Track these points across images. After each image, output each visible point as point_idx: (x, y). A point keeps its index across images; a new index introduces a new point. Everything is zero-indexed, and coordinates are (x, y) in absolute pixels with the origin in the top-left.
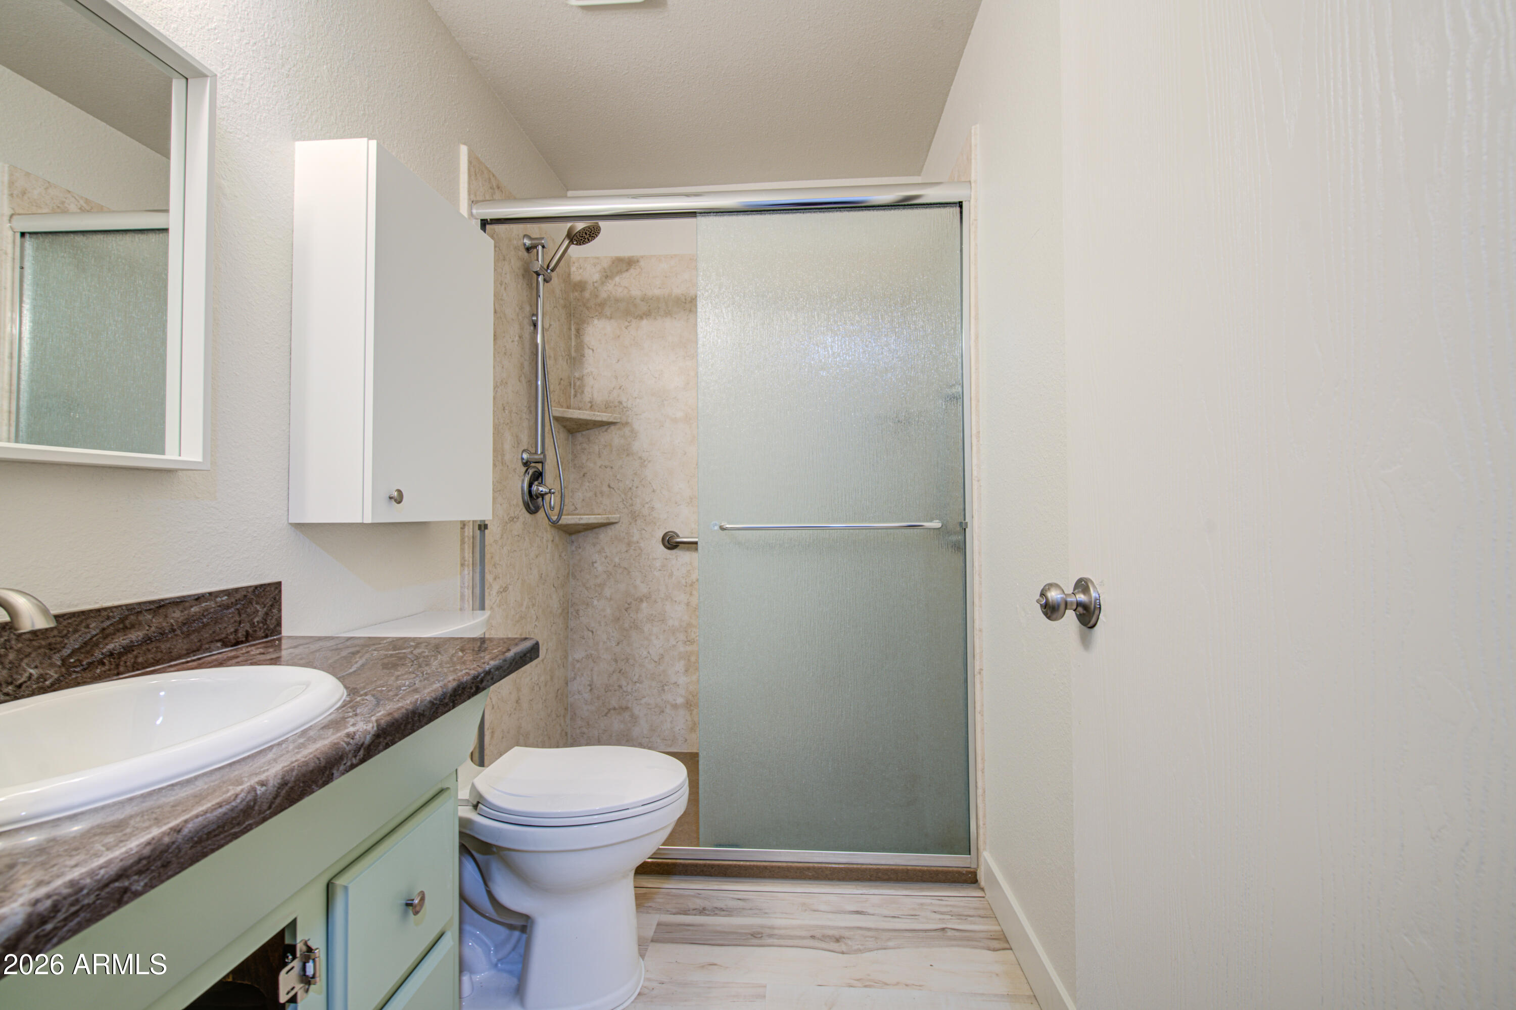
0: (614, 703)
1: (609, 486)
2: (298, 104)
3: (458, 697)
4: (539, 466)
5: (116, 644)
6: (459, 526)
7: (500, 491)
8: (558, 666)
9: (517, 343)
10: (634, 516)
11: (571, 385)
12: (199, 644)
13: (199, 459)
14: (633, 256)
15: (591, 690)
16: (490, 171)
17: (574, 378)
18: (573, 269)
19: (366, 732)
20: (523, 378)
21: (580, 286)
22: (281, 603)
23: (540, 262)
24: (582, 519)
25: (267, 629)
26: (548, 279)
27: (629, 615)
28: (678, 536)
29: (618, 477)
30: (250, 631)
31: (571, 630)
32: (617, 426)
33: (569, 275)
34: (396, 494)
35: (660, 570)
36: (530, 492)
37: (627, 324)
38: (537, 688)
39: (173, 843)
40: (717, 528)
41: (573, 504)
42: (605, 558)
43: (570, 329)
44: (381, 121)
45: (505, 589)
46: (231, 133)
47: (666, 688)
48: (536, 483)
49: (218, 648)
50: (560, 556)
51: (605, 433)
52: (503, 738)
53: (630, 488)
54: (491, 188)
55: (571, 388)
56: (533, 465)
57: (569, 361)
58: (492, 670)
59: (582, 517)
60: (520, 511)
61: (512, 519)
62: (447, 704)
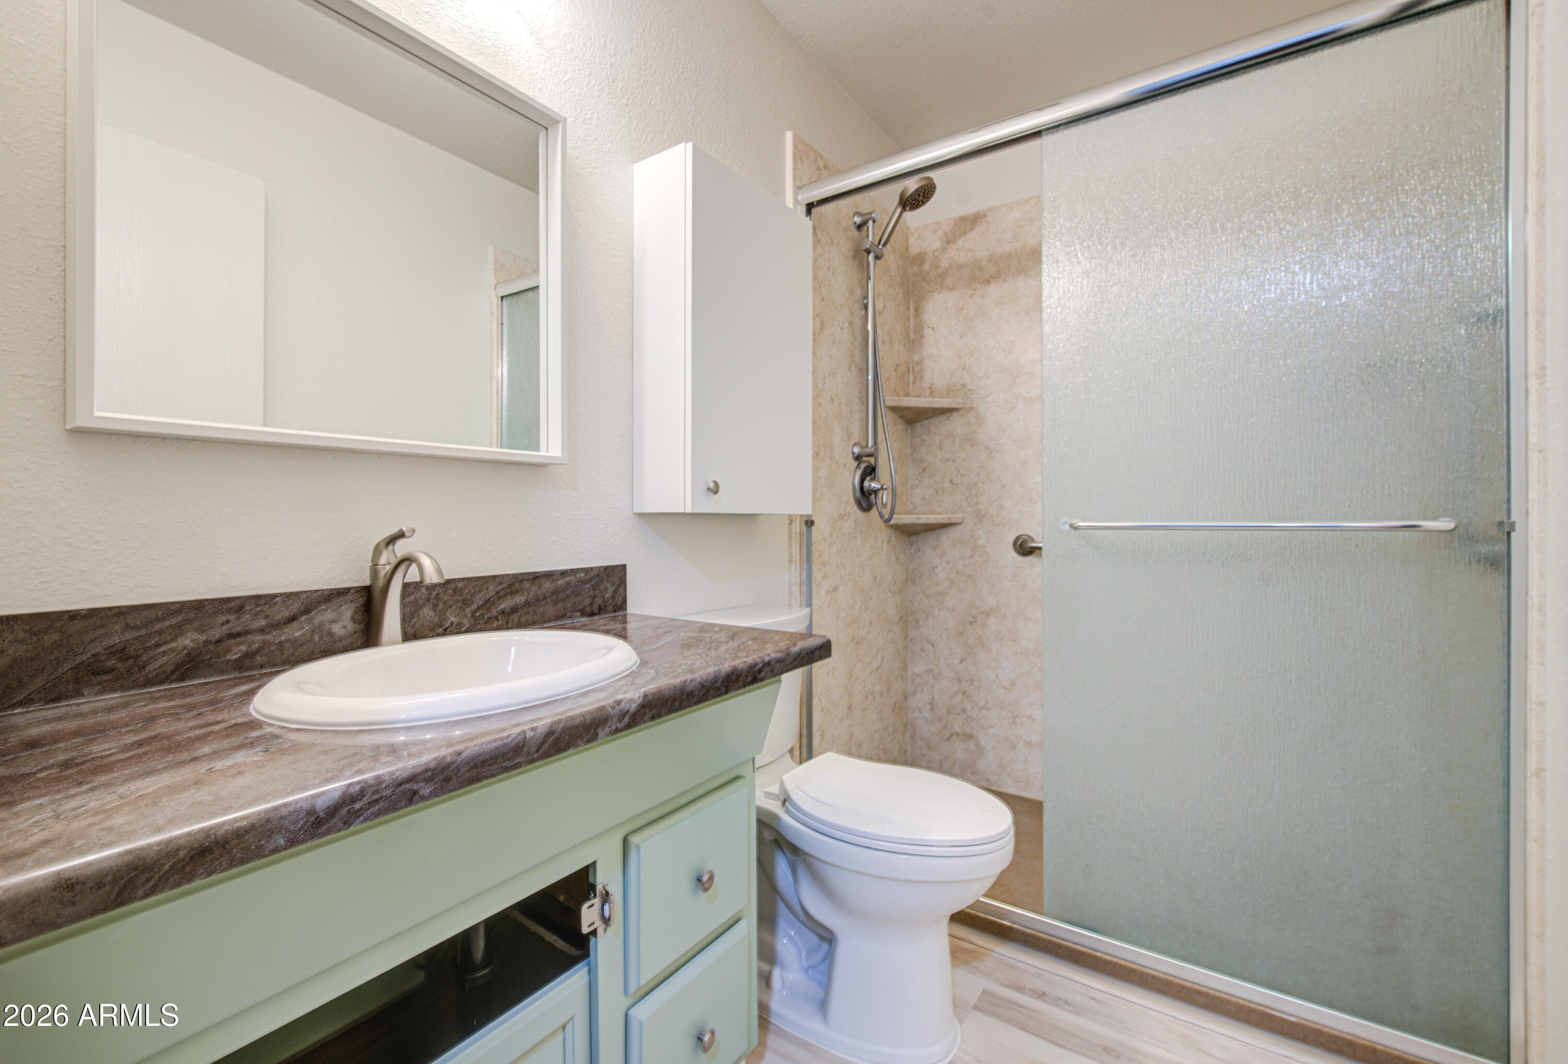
0: (957, 727)
1: (951, 482)
2: (635, 129)
3: (731, 683)
4: (872, 460)
5: (506, 604)
6: (787, 521)
7: (829, 487)
8: (895, 678)
9: (846, 330)
10: (980, 517)
11: (909, 371)
12: (563, 612)
13: (559, 454)
14: (979, 211)
15: (932, 709)
16: (816, 152)
17: (913, 362)
18: (912, 241)
19: (632, 700)
20: (854, 368)
21: (919, 259)
22: (626, 583)
23: (870, 239)
24: (920, 518)
25: (616, 605)
26: (880, 255)
27: (974, 630)
28: (1033, 540)
29: (961, 471)
30: (602, 606)
31: (911, 640)
32: (961, 412)
33: (907, 248)
34: (712, 485)
35: (1010, 580)
36: (862, 488)
37: (971, 292)
38: (870, 698)
39: (453, 763)
40: (1067, 527)
41: (912, 503)
42: (947, 564)
43: (908, 309)
44: (708, 126)
45: (835, 589)
46: (583, 169)
47: (1018, 720)
48: (868, 478)
49: (578, 617)
50: (897, 559)
51: (947, 421)
52: (833, 742)
53: (975, 484)
54: (817, 169)
55: (909, 374)
56: (865, 459)
57: (907, 345)
58: (772, 662)
59: (919, 516)
60: (851, 509)
61: (842, 517)
62: (719, 689)
